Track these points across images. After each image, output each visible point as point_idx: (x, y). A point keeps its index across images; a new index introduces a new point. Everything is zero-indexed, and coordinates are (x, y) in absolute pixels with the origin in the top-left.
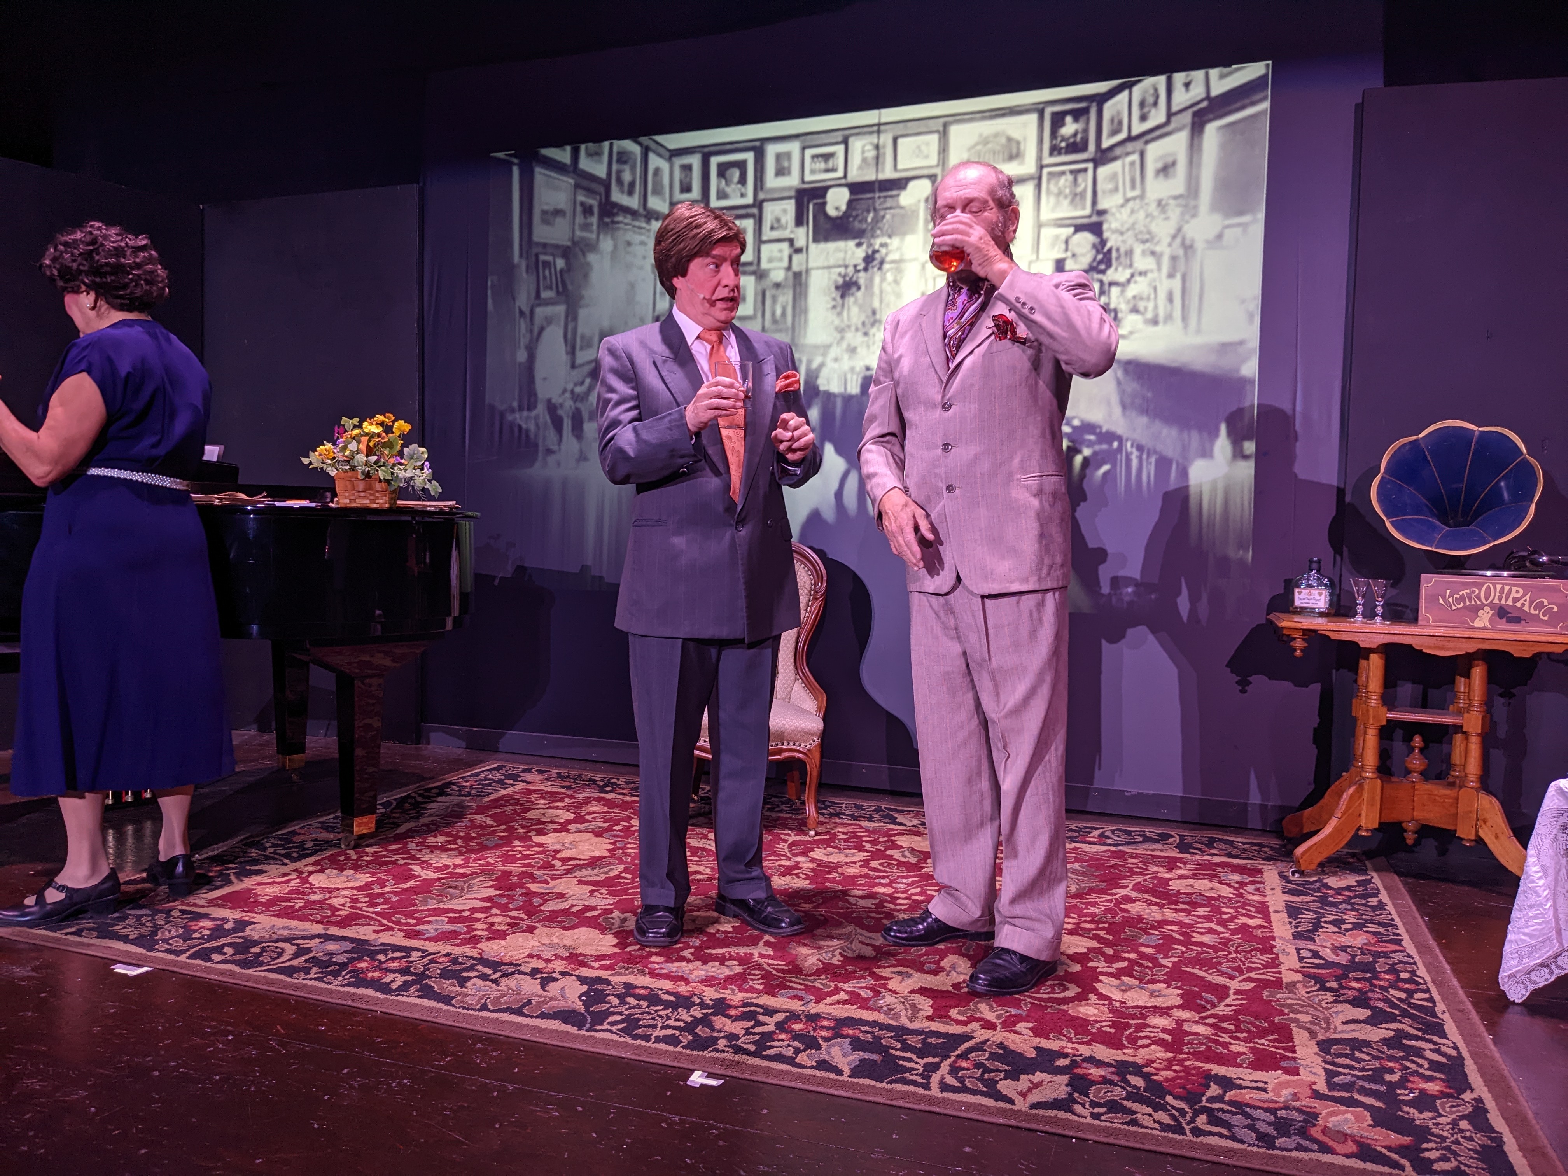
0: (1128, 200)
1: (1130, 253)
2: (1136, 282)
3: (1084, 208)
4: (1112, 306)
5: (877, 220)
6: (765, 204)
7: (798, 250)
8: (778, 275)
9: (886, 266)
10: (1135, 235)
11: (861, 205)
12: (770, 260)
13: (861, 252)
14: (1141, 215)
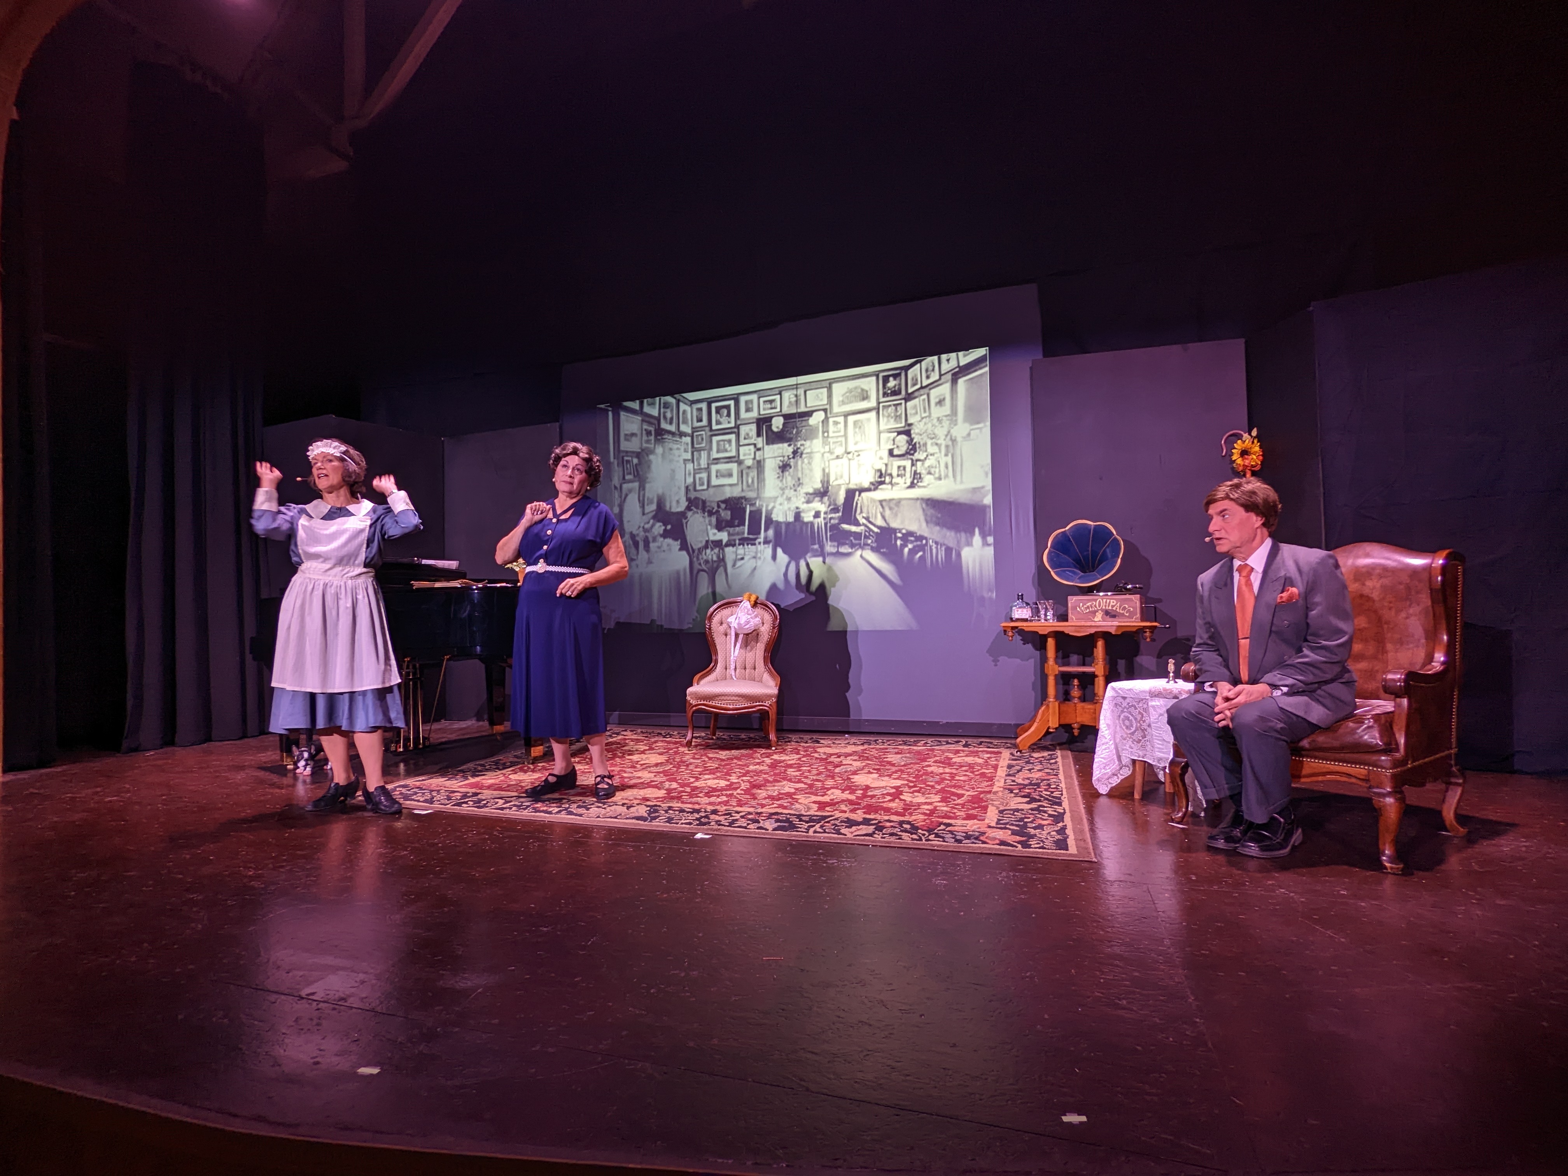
0: (923, 418)
1: (925, 445)
2: (929, 459)
3: (901, 423)
4: (918, 472)
5: (798, 433)
6: (741, 427)
7: (759, 449)
8: (749, 462)
9: (804, 456)
10: (928, 436)
11: (790, 425)
12: (745, 455)
13: (791, 449)
14: (930, 425)
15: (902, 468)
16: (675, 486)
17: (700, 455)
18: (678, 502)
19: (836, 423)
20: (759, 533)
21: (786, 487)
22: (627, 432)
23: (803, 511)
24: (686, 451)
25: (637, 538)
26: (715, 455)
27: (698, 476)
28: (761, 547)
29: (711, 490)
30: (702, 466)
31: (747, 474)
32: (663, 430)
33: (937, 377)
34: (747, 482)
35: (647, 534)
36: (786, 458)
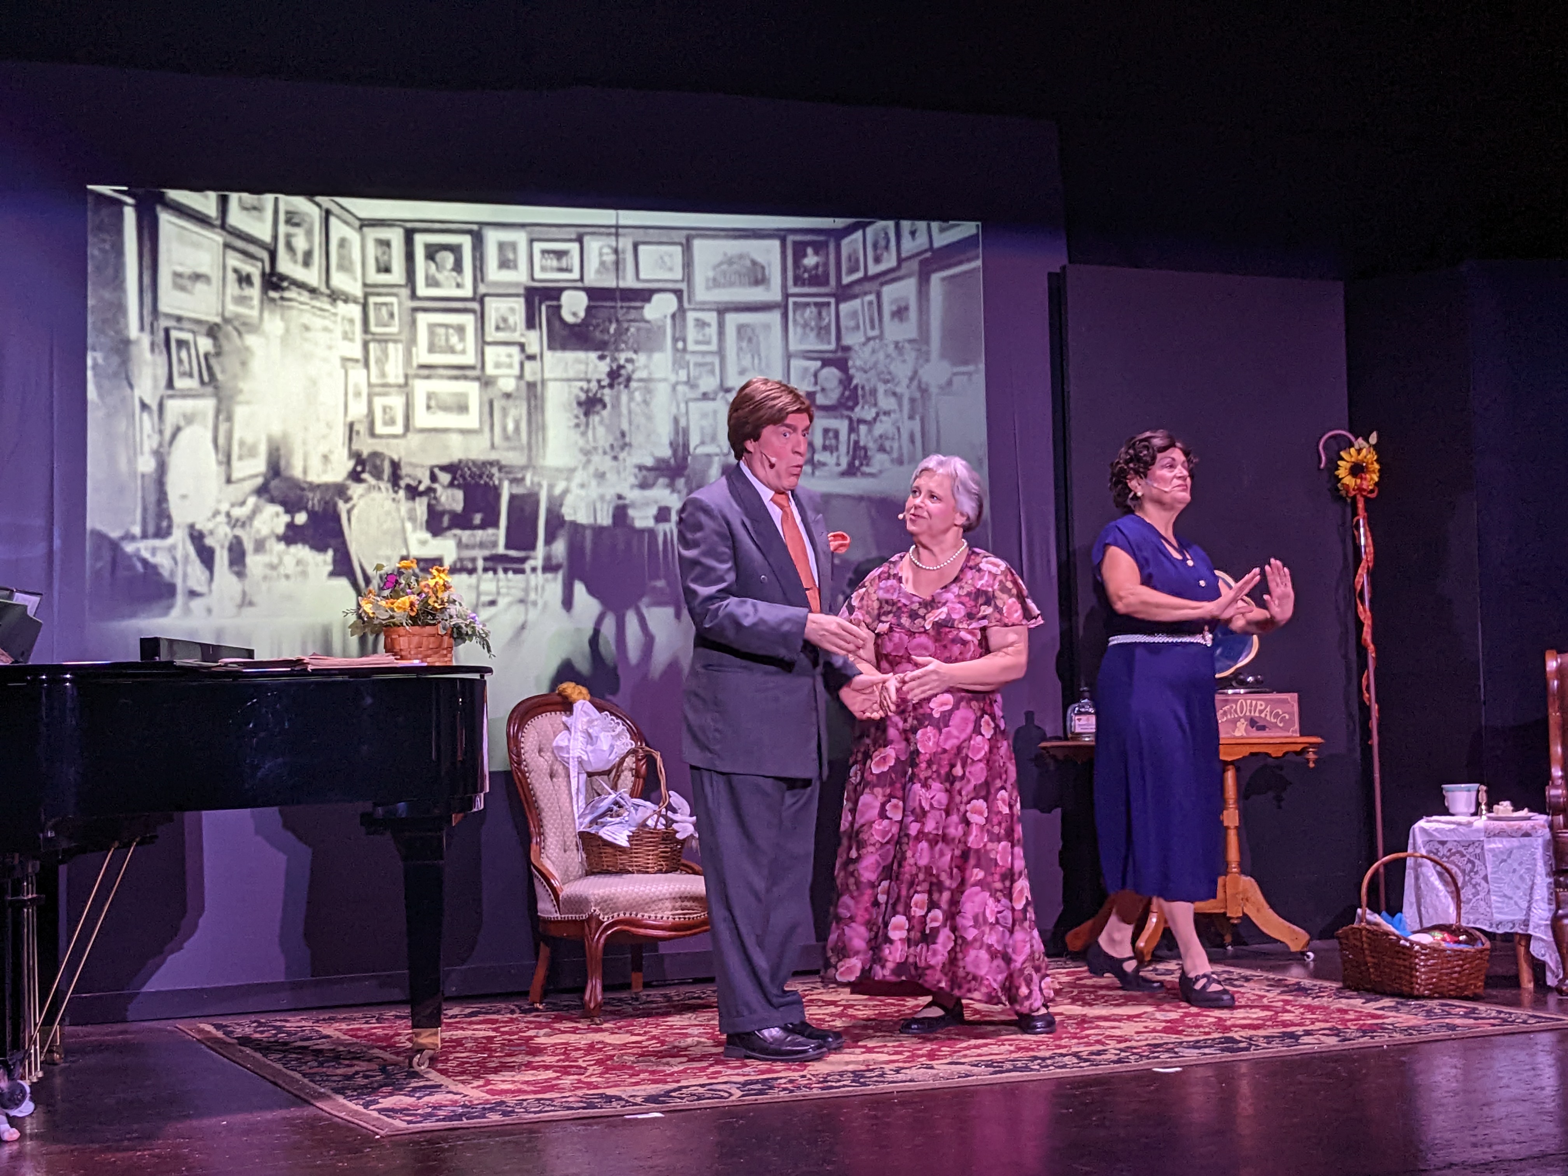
0: (869, 339)
1: (874, 392)
2: (881, 421)
3: (829, 343)
4: (862, 444)
5: (620, 333)
6: (487, 300)
7: (531, 358)
8: (508, 384)
9: (633, 385)
10: (879, 375)
11: (603, 314)
12: (497, 365)
13: (604, 367)
14: (881, 355)
15: (831, 434)
16: (318, 419)
17: (385, 352)
18: (326, 458)
19: (701, 324)
20: (533, 547)
21: (595, 448)
22: (179, 269)
23: (633, 505)
24: (347, 337)
25: (209, 541)
26: (422, 356)
27: (379, 403)
28: (539, 578)
29: (414, 439)
30: (391, 380)
31: (505, 412)
32: (283, 278)
33: (893, 263)
34: (504, 429)
35: (238, 532)
36: (594, 386)
